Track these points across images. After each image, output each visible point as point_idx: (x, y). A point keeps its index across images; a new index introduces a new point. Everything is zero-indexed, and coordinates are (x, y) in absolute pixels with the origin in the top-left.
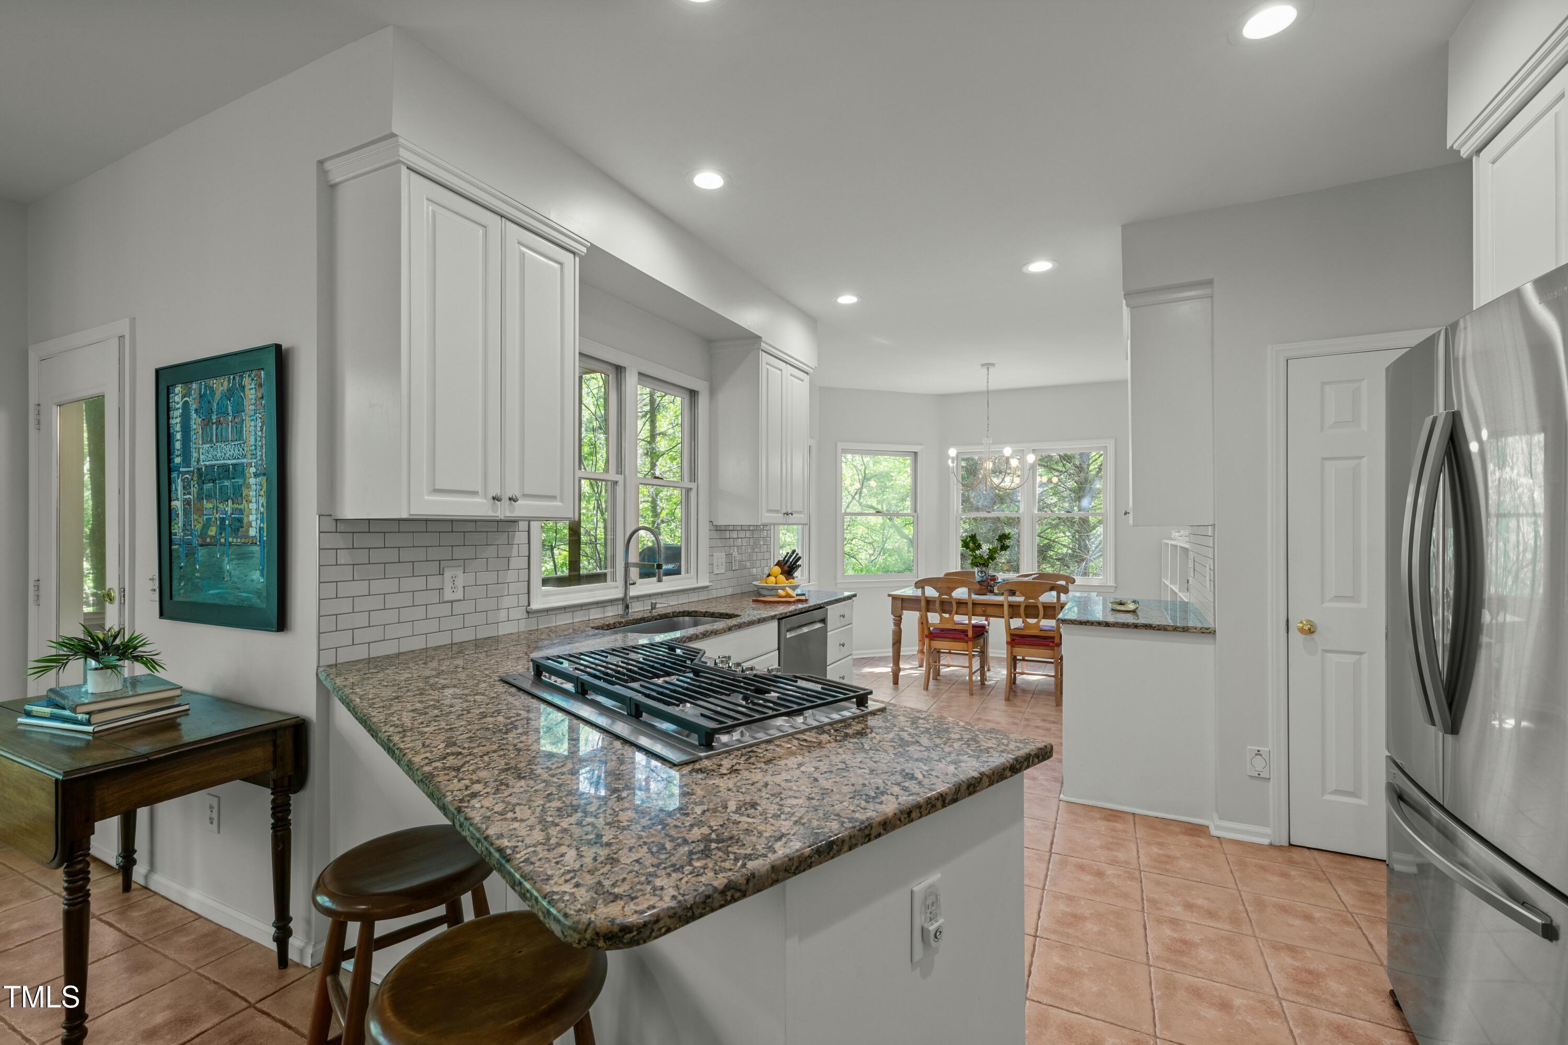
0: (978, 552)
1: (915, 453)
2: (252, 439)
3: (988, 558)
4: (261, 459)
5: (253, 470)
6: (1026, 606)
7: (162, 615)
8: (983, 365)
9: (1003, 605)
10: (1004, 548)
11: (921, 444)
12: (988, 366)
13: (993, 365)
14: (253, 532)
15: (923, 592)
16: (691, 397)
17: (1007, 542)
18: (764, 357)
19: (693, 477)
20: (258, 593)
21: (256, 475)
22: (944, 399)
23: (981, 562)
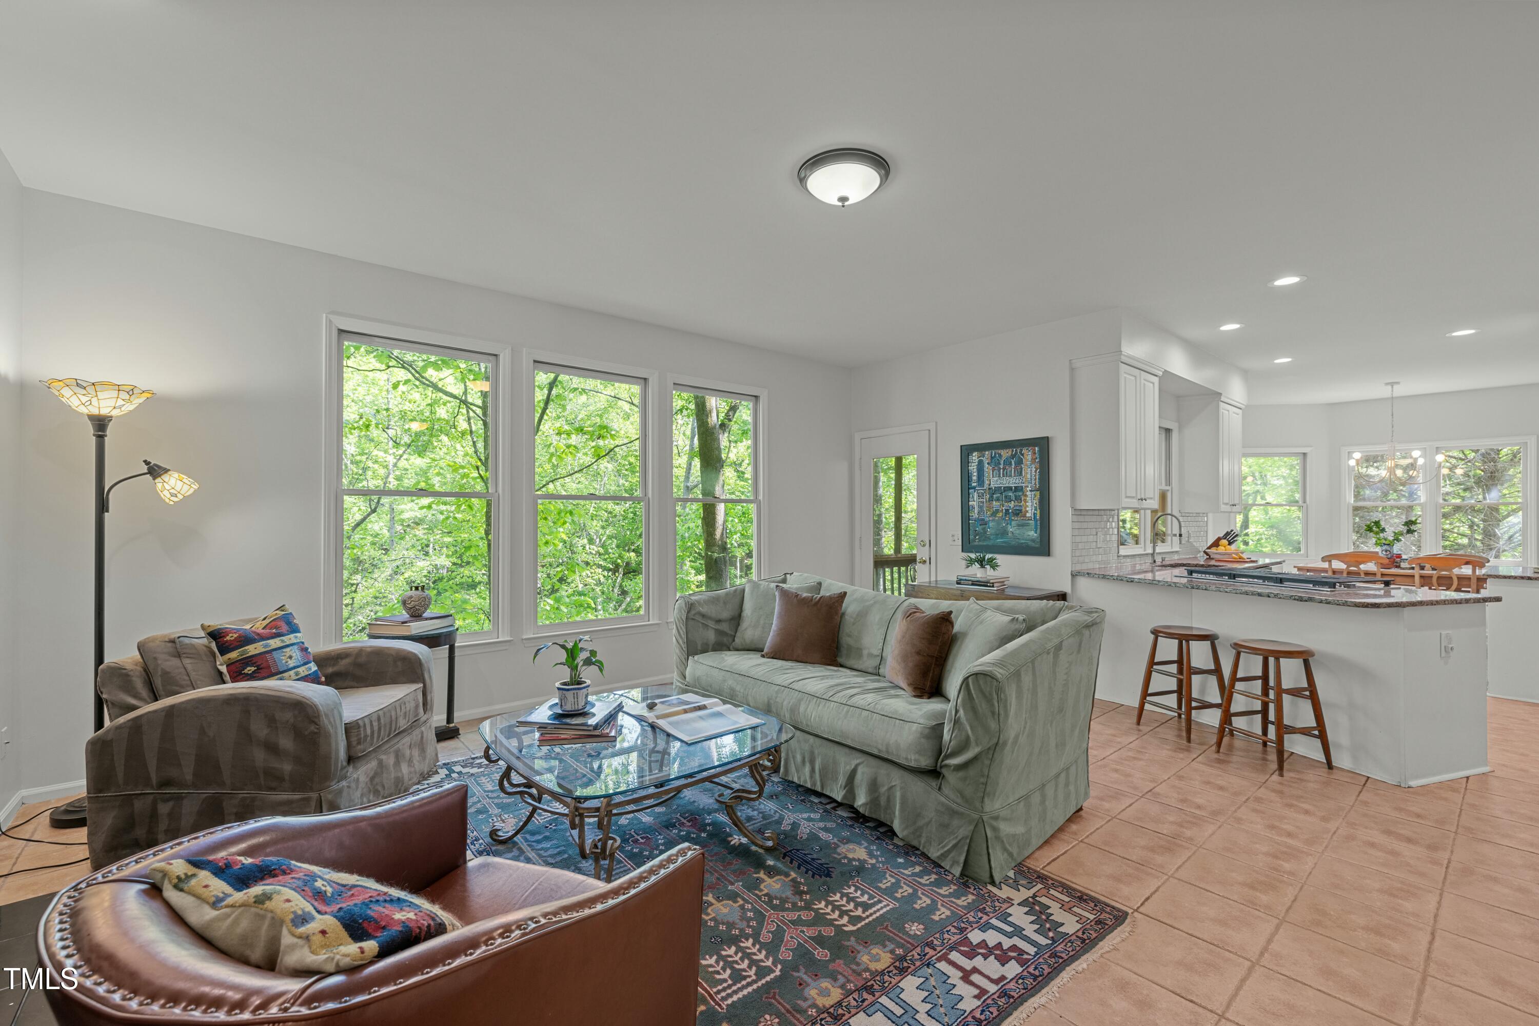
0: (1381, 535)
1: (1305, 454)
2: (1029, 476)
3: (1394, 540)
4: (1035, 484)
5: (1029, 489)
6: (1438, 578)
7: (962, 551)
8: (1387, 384)
9: (1414, 576)
10: (1410, 531)
11: (1311, 446)
12: (1392, 384)
13: (1398, 383)
14: (1028, 515)
15: (1330, 565)
16: (1166, 433)
17: (1413, 527)
18: (1222, 404)
19: (1168, 482)
20: (1033, 541)
21: (1031, 491)
22: (1332, 406)
23: (1387, 542)
